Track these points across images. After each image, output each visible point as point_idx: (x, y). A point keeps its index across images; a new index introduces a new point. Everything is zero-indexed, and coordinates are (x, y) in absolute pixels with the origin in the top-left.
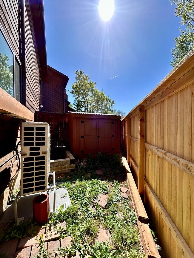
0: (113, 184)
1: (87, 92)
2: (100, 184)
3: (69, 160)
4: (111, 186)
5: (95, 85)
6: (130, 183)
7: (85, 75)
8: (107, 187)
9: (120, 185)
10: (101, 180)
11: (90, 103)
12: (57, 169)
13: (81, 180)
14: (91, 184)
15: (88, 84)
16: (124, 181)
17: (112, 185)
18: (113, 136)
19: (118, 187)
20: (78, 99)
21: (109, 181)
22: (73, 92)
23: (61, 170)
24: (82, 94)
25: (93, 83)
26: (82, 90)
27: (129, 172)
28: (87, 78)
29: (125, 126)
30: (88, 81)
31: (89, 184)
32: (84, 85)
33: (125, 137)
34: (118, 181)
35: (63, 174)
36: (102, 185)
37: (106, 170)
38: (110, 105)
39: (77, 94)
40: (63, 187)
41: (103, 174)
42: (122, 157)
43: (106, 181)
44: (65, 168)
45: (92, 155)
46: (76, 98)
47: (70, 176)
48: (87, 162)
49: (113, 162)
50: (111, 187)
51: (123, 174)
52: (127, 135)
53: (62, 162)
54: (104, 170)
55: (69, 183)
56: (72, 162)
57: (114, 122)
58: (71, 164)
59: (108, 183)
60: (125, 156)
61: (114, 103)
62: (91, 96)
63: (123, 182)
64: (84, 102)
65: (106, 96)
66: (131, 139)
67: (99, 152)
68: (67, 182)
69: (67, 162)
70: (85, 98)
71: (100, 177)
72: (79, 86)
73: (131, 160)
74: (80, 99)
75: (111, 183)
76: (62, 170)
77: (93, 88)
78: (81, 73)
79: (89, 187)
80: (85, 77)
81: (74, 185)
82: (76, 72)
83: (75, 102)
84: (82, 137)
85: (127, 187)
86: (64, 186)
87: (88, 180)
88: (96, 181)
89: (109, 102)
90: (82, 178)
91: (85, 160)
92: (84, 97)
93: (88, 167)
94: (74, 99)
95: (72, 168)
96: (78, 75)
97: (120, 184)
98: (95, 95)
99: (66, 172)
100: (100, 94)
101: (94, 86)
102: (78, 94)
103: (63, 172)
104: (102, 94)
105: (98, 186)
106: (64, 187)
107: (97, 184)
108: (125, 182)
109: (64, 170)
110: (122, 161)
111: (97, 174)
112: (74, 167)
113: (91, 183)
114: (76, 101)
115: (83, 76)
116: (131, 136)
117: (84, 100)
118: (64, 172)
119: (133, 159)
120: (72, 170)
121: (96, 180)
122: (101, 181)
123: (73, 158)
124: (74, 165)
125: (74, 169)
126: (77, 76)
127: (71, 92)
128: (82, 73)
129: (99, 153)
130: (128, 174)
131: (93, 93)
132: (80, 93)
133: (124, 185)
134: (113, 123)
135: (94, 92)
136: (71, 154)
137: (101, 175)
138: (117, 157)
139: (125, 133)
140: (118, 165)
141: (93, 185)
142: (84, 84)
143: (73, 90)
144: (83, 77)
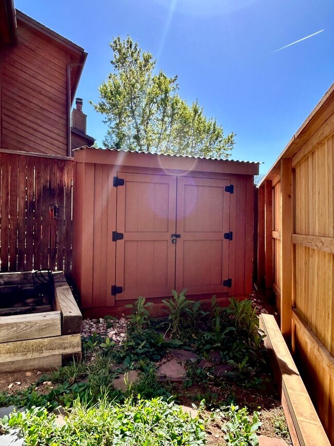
0: (226, 419)
1: (146, 105)
2: (171, 420)
3: (59, 317)
4: (219, 427)
5: (174, 85)
6: (299, 418)
7: (141, 54)
8: (201, 434)
9: (255, 427)
10: (180, 401)
11: (157, 140)
12: (9, 352)
13: (92, 401)
14: (135, 419)
15: (151, 82)
16: (268, 407)
17: (224, 428)
18: (229, 236)
19: (247, 437)
20: (119, 129)
21: (208, 409)
22: (102, 108)
23: (25, 358)
24: (133, 112)
25: (168, 79)
26: (131, 99)
27: (290, 372)
28: (146, 61)
29: (271, 204)
30: (153, 73)
31: (125, 421)
32: (138, 85)
33: (272, 240)
34: (245, 409)
35: (29, 371)
36: (181, 426)
37: (198, 362)
38: (219, 149)
39: (116, 114)
40: (12, 431)
41: (188, 375)
42: (259, 313)
43: (198, 405)
44: (40, 349)
45: (149, 304)
46: (113, 124)
47: (55, 381)
48: (131, 329)
49: (227, 331)
50: (217, 433)
51: (267, 380)
52: (278, 234)
53: (27, 324)
54: (193, 360)
55: (39, 415)
56: (69, 326)
57: (232, 187)
58: (62, 334)
59: (207, 415)
60: (273, 309)
61: (232, 144)
62: (160, 117)
63: (266, 414)
64: (137, 138)
65: (208, 119)
66: (294, 246)
67: (175, 293)
68: (32, 411)
69: (48, 326)
70: (142, 127)
71: (175, 390)
72: (122, 89)
73: (296, 322)
74: (125, 129)
75: (218, 415)
76: (29, 356)
77: (166, 92)
78: (131, 46)
79: (122, 432)
80: (141, 60)
81: (60, 422)
82: (115, 42)
83: (109, 138)
84: (117, 236)
85: (284, 436)
86: (14, 426)
87: (122, 402)
88: (155, 405)
89: (217, 139)
90: (99, 392)
91: (123, 321)
92: (139, 122)
93: (132, 348)
94: (106, 128)
95: (69, 351)
96: (120, 51)
97: (255, 421)
98: (172, 115)
99: (45, 363)
100: (190, 111)
101: (170, 87)
102: (120, 115)
103: (31, 363)
104: (196, 111)
105: (162, 432)
106: (17, 430)
107: (158, 419)
108: (276, 411)
109: (36, 355)
110: (261, 327)
111: (165, 377)
112: (74, 347)
113: (133, 415)
114: (114, 135)
115: (135, 55)
116: (295, 232)
117: (138, 131)
118: (36, 364)
119: (306, 322)
120: (67, 359)
121: (157, 401)
122: (176, 408)
123: (76, 311)
124: (76, 339)
125: (76, 354)
126: (118, 57)
127: (96, 108)
128: (133, 47)
129: (176, 297)
130: (285, 377)
131: (165, 109)
132: (125, 109)
133: (272, 425)
134: (230, 189)
135: (169, 108)
136: (71, 297)
137: (180, 382)
138: (242, 312)
139: (272, 227)
140: (247, 341)
141: (141, 425)
142: (137, 81)
143: (104, 100)
144: (136, 60)
